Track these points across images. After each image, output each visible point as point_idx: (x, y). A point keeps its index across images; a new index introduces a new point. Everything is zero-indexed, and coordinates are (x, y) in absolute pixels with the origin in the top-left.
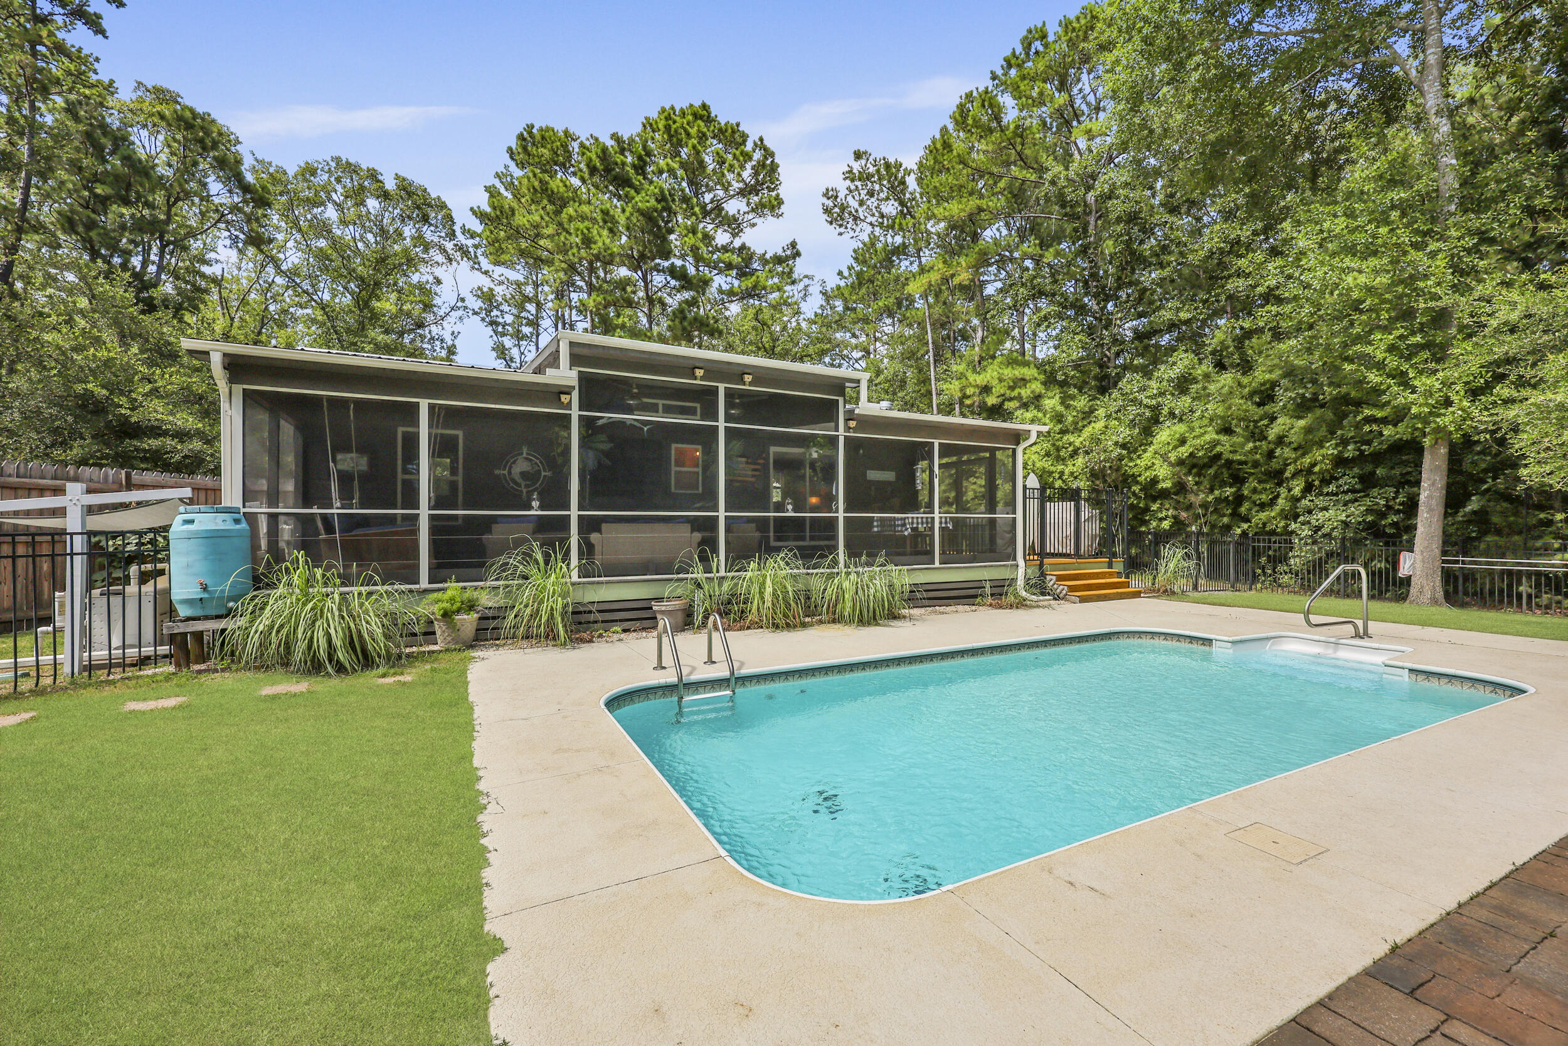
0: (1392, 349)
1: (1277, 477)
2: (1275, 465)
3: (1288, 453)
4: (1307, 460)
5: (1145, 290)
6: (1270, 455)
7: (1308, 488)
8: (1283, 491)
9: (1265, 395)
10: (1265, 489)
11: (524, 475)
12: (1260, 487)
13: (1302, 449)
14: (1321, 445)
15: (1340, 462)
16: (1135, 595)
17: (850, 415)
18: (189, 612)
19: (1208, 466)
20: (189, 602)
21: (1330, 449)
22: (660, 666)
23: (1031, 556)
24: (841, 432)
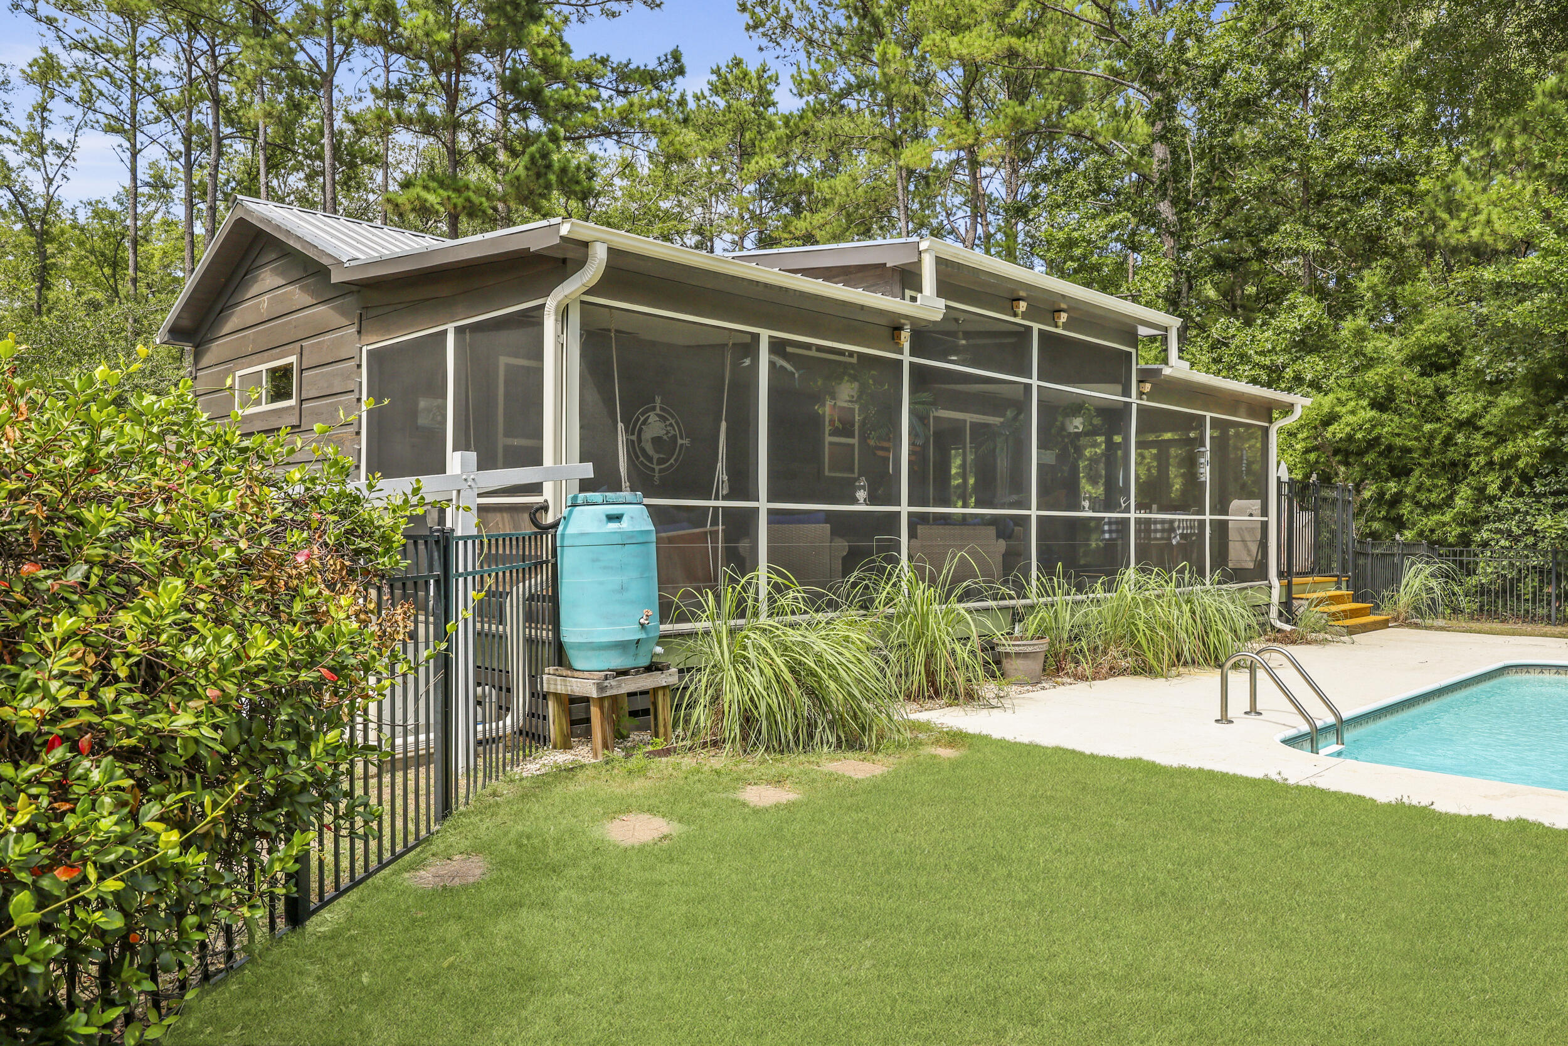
1: (1456, 471)
2: (1452, 454)
3: (1478, 440)
4: (1510, 448)
5: (1236, 201)
6: (1448, 440)
7: (1503, 488)
8: (1465, 490)
9: (1436, 361)
10: (1436, 486)
11: (657, 441)
12: (1428, 483)
13: (1502, 434)
14: (1525, 430)
16: (1384, 625)
17: (1146, 375)
18: (617, 661)
19: (1361, 453)
20: (622, 646)
21: (1538, 438)
22: (1224, 718)
23: (1280, 575)
24: (1134, 399)
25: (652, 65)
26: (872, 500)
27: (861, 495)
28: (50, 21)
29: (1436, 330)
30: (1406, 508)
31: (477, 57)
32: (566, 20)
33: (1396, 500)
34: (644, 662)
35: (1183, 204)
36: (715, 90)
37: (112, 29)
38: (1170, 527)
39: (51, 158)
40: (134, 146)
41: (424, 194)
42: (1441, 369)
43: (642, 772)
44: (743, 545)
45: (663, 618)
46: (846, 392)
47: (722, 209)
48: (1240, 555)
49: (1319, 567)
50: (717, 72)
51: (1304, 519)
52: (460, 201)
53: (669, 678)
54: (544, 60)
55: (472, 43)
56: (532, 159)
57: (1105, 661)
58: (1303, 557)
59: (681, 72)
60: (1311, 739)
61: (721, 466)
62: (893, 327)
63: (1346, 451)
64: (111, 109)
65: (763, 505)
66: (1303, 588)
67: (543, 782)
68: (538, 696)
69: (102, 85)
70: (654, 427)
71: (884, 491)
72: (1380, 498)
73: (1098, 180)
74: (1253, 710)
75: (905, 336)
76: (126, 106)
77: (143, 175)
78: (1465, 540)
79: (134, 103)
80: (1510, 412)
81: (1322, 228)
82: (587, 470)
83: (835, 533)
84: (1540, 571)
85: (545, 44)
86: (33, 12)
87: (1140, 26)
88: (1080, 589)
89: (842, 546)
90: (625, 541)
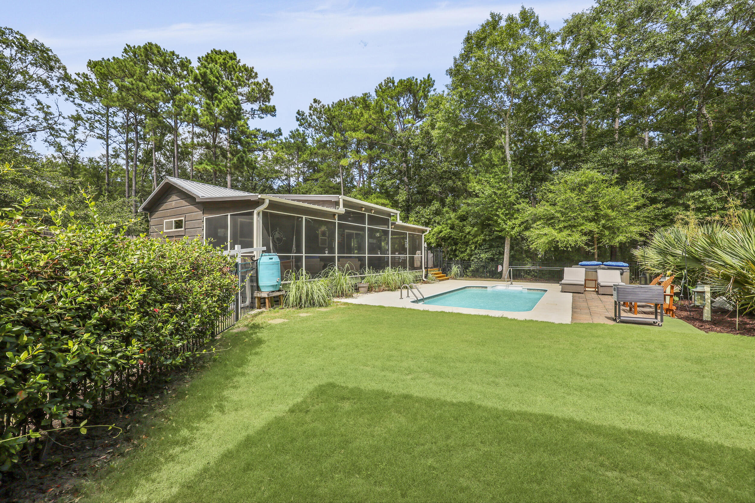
0: (502, 214)
1: (467, 244)
2: (466, 240)
3: (470, 237)
4: (476, 239)
5: (422, 178)
6: (465, 237)
7: (475, 248)
8: (469, 248)
9: (463, 218)
10: (463, 247)
11: (277, 239)
12: (461, 246)
13: (475, 236)
14: (479, 235)
15: (484, 240)
16: (448, 279)
17: (392, 224)
18: (272, 289)
19: (448, 240)
20: (273, 286)
21: (482, 237)
22: (401, 298)
23: (425, 268)
24: (390, 229)
25: (273, 132)
26: (329, 253)
27: (327, 252)
28: (80, 105)
29: (463, 211)
30: (457, 252)
31: (222, 128)
32: (248, 119)
33: (456, 250)
34: (277, 289)
35: (410, 178)
36: (291, 137)
37: (100, 108)
38: (399, 258)
39: (77, 144)
40: (107, 143)
41: (206, 166)
42: (464, 220)
43: (278, 312)
44: (299, 264)
45: (282, 280)
46: (323, 228)
47: (293, 169)
48: (417, 264)
49: (435, 266)
50: (291, 132)
51: (431, 255)
52: (217, 169)
53: (283, 293)
54: (242, 130)
55: (220, 125)
56: (238, 158)
57: (382, 288)
58: (430, 264)
59: (281, 134)
60: (417, 301)
61: (294, 246)
62: (334, 215)
63: (444, 239)
64: (101, 132)
65: (304, 255)
66: (430, 271)
67: (256, 315)
68: (253, 298)
69: (97, 124)
70: (277, 235)
71: (332, 251)
72: (452, 250)
73: (389, 171)
74: (408, 296)
75: (336, 217)
76: (105, 132)
77: (111, 152)
78: (469, 259)
79: (108, 131)
80: (476, 231)
81: (441, 186)
82: (265, 248)
83: (321, 260)
84: (483, 266)
85: (242, 126)
86: (73, 102)
87: (398, 135)
88: (377, 272)
89: (322, 263)
90: (274, 264)
